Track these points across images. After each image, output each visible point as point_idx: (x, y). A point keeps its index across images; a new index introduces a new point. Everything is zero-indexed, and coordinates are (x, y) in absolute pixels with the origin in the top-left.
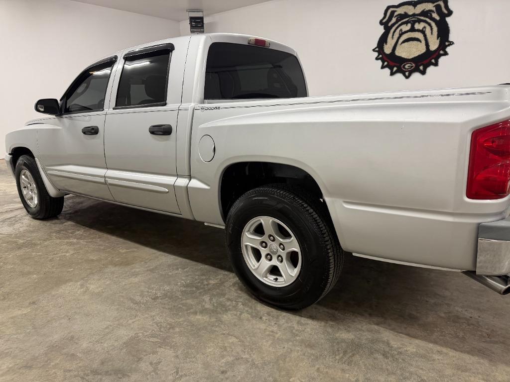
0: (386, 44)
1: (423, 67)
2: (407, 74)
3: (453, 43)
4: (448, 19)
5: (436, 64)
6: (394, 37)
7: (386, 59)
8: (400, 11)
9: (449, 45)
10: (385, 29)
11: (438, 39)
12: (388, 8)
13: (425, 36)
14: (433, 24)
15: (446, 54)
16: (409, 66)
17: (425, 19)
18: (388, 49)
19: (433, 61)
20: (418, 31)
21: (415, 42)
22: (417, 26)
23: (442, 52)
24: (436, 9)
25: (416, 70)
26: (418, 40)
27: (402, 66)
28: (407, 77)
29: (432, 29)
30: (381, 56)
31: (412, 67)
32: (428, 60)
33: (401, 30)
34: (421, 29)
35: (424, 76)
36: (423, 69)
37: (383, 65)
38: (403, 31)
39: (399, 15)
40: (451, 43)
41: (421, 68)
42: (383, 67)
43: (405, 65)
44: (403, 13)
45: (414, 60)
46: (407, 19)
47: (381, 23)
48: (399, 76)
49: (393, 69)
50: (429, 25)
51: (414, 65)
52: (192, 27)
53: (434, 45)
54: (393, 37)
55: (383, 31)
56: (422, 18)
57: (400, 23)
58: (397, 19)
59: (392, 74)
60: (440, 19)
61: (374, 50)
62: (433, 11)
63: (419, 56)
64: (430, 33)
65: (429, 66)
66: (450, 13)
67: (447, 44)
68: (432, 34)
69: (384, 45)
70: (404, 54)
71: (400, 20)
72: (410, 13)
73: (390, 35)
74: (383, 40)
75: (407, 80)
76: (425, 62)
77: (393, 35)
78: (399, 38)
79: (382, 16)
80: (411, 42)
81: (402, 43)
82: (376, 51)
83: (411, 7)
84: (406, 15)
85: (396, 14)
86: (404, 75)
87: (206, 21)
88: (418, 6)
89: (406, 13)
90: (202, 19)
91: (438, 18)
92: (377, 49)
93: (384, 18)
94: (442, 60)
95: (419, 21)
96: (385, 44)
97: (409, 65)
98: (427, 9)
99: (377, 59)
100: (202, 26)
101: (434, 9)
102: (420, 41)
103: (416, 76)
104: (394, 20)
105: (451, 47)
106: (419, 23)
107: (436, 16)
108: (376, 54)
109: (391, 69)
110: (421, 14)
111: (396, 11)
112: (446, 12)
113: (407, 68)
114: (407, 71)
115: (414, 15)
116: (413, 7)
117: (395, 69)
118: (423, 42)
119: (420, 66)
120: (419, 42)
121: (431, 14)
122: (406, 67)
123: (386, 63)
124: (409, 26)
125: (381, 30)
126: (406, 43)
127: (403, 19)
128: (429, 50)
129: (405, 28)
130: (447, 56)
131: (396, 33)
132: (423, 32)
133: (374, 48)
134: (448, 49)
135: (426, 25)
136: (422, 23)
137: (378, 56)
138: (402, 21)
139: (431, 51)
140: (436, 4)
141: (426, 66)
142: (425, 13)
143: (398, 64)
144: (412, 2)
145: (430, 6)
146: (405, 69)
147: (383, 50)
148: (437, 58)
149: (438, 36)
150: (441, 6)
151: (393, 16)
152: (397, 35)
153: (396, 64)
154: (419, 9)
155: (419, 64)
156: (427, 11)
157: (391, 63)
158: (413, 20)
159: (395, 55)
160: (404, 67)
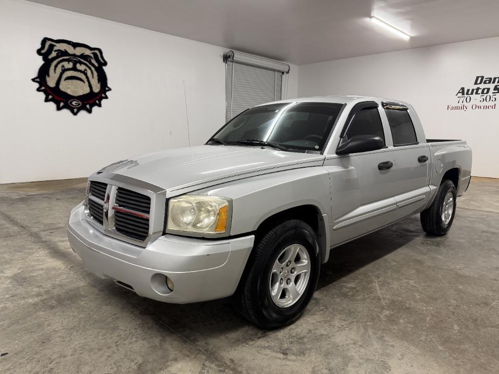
1: (89, 105)
2: (75, 110)
4: (104, 68)
5: (100, 105)
7: (49, 92)
8: (59, 47)
9: (108, 90)
10: (44, 59)
11: (98, 83)
12: (46, 39)
13: (87, 78)
14: (93, 69)
15: (106, 97)
16: (76, 103)
17: (85, 62)
18: (51, 82)
19: (97, 102)
20: (80, 71)
21: (79, 82)
22: (78, 66)
23: (103, 95)
24: (94, 56)
25: (83, 108)
26: (81, 80)
27: (69, 102)
28: (75, 114)
29: (92, 73)
30: (43, 88)
31: (79, 104)
32: (93, 101)
33: (63, 66)
34: (83, 70)
35: (91, 114)
36: (90, 108)
37: (46, 98)
38: (65, 68)
39: (59, 50)
40: (110, 89)
42: (47, 100)
44: (63, 50)
45: (79, 98)
46: (68, 57)
47: (39, 52)
48: (66, 112)
49: (60, 104)
50: (90, 68)
51: (81, 103)
53: (97, 88)
54: (55, 72)
55: (43, 62)
56: (82, 60)
57: (61, 59)
58: (57, 54)
59: (59, 109)
60: (98, 66)
61: (33, 80)
62: (91, 57)
63: (84, 95)
64: (92, 76)
65: (94, 106)
66: (105, 64)
68: (93, 77)
69: (45, 77)
70: (70, 90)
71: (61, 56)
72: (71, 53)
73: (52, 69)
74: (43, 73)
75: (75, 117)
76: (91, 102)
77: (55, 69)
78: (62, 74)
79: (39, 46)
80: (74, 81)
81: (65, 80)
82: (37, 82)
83: (70, 47)
84: (65, 53)
85: (55, 48)
86: (72, 112)
88: (78, 48)
89: (66, 51)
91: (96, 65)
92: (38, 80)
93: (42, 48)
94: (104, 102)
95: (81, 63)
96: (47, 77)
98: (86, 54)
99: (38, 90)
101: (92, 55)
102: (84, 82)
103: (83, 113)
104: (54, 54)
105: (109, 92)
106: (80, 65)
108: (37, 85)
109: (57, 103)
110: (81, 57)
111: (55, 46)
112: (102, 61)
113: (75, 105)
114: (75, 108)
115: (74, 55)
116: (73, 48)
117: (62, 104)
118: (87, 83)
120: (82, 83)
121: (90, 60)
122: (74, 103)
123: (50, 97)
124: (70, 65)
125: (40, 61)
126: (70, 81)
127: (64, 56)
128: (93, 91)
129: (67, 65)
130: (107, 100)
131: (58, 67)
132: (85, 73)
133: (34, 77)
134: (108, 93)
135: (87, 68)
136: (83, 65)
137: (40, 87)
138: (63, 58)
139: (94, 93)
140: (93, 51)
141: (92, 106)
142: (83, 56)
143: (65, 100)
144: (70, 42)
145: (88, 52)
146: (73, 105)
147: (46, 82)
148: (100, 99)
149: (99, 81)
150: (97, 55)
151: (52, 50)
152: (59, 70)
153: (61, 99)
154: (79, 51)
155: (86, 103)
156: (86, 56)
157: (56, 98)
158: (74, 60)
159: (60, 90)
160: (71, 103)
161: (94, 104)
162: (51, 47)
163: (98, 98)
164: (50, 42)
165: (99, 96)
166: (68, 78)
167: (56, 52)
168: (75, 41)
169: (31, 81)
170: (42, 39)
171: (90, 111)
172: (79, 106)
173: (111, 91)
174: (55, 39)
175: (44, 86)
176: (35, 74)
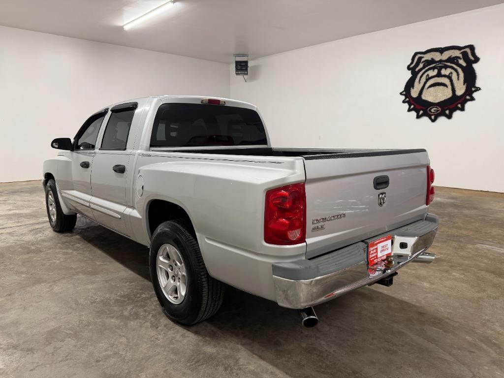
0: (413, 88)
1: (449, 111)
2: (433, 117)
3: (480, 89)
4: (475, 66)
5: (462, 109)
6: (421, 81)
7: (412, 102)
8: (428, 57)
9: (475, 91)
10: (412, 74)
11: (464, 84)
12: (416, 54)
13: (451, 81)
14: (460, 70)
15: (472, 99)
17: (451, 65)
18: (414, 93)
19: (459, 106)
20: (445, 76)
21: (441, 87)
22: (443, 72)
23: (468, 97)
24: (463, 55)
25: (442, 114)
26: (444, 85)
27: (428, 110)
28: (433, 121)
29: (458, 75)
30: (407, 99)
31: (438, 111)
32: (454, 105)
33: (428, 75)
34: (447, 74)
35: (450, 120)
36: (449, 113)
37: (409, 108)
38: (430, 76)
39: (426, 61)
40: (478, 89)
41: (447, 112)
42: (409, 110)
43: (431, 109)
44: (430, 59)
46: (434, 65)
47: (409, 68)
48: (425, 119)
49: (419, 112)
50: (456, 71)
51: (440, 109)
52: (237, 70)
53: (460, 91)
54: (419, 82)
55: (411, 76)
56: (449, 64)
57: (427, 68)
58: (424, 65)
59: (418, 117)
60: (466, 66)
61: (401, 94)
62: (459, 58)
63: (445, 101)
66: (477, 60)
67: (473, 89)
68: (458, 79)
69: (410, 89)
70: (431, 98)
71: (427, 66)
72: (437, 59)
73: (417, 80)
74: (410, 84)
75: (433, 123)
76: (451, 107)
77: (420, 80)
78: (425, 83)
79: (410, 61)
80: (437, 87)
81: (428, 88)
82: (403, 95)
83: (438, 54)
84: (432, 61)
85: (423, 60)
86: (430, 118)
87: (249, 64)
88: (445, 53)
89: (432, 59)
90: (246, 62)
91: (464, 64)
92: (404, 93)
93: (412, 63)
94: (469, 105)
95: (446, 67)
97: (435, 109)
98: (454, 56)
100: (246, 70)
101: (461, 56)
102: (447, 87)
103: (442, 120)
104: (421, 66)
105: (478, 92)
106: (446, 69)
107: (462, 62)
108: (403, 97)
109: (417, 112)
110: (447, 61)
111: (423, 57)
112: (472, 58)
114: (433, 115)
115: (441, 61)
116: (440, 54)
117: (421, 112)
118: (450, 87)
119: (446, 110)
120: (445, 88)
121: (458, 61)
122: (433, 110)
123: (412, 107)
124: (435, 72)
125: (409, 74)
126: (432, 88)
127: (429, 65)
128: (456, 95)
129: (432, 73)
130: (473, 102)
131: (423, 78)
132: (449, 77)
133: (401, 91)
134: (475, 95)
135: (453, 71)
136: (448, 69)
137: (405, 99)
138: (429, 67)
139: (458, 96)
140: (462, 50)
141: (452, 111)
142: (451, 60)
143: (424, 108)
144: (439, 48)
145: (457, 53)
146: (432, 112)
147: (410, 94)
148: (464, 103)
149: (465, 82)
150: (467, 54)
151: (420, 62)
152: (424, 79)
153: (422, 108)
154: (446, 55)
155: (445, 108)
156: (454, 57)
157: (417, 107)
158: (439, 66)
159: (422, 99)
160: (430, 111)
161: (456, 109)
162: (420, 58)
163: (460, 101)
164: (419, 55)
165: (463, 99)
166: (430, 86)
167: (423, 63)
168: (443, 46)
170: (413, 54)
171: (449, 117)
173: (480, 91)
174: (424, 50)
175: (408, 98)
176: (403, 89)
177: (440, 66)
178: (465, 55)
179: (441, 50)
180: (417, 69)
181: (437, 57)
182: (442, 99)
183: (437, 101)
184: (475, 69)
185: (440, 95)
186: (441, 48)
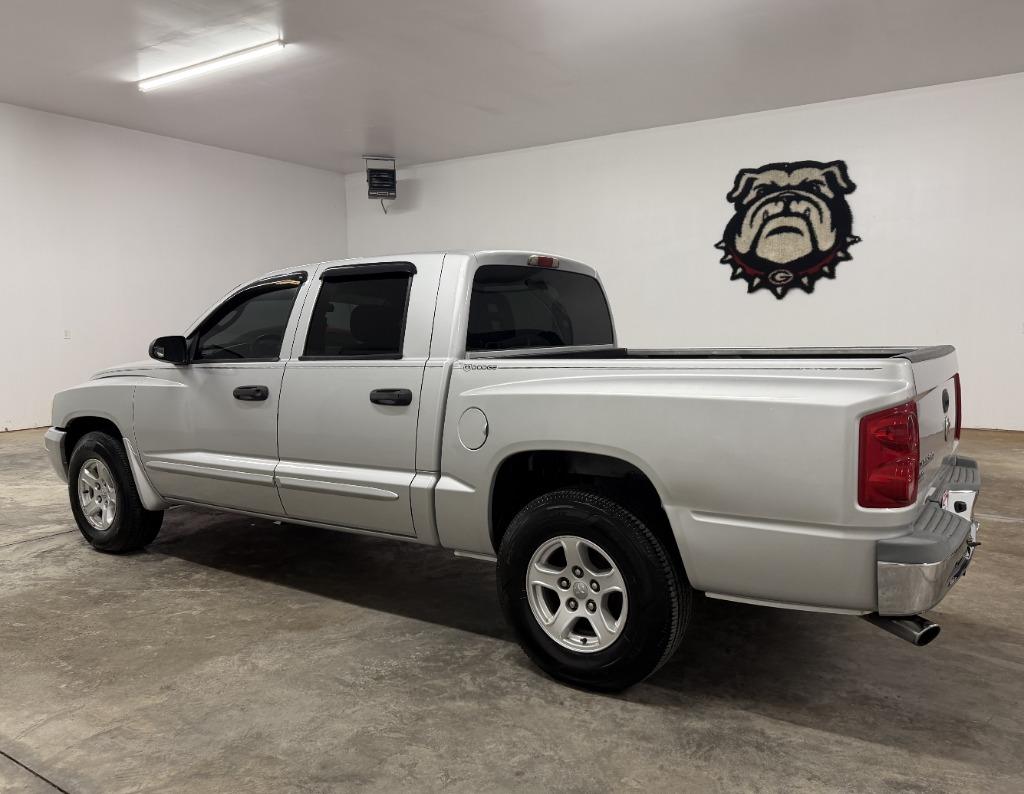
0: (740, 236)
1: (809, 279)
2: (779, 290)
3: (860, 240)
4: (848, 198)
5: (831, 275)
6: (754, 223)
7: (739, 262)
8: (764, 179)
9: (852, 243)
10: (736, 208)
11: (832, 231)
12: (742, 172)
13: (809, 224)
14: (823, 205)
15: (848, 257)
16: (782, 277)
17: (808, 195)
18: (743, 245)
19: (826, 269)
20: (797, 215)
21: (792, 235)
22: (794, 207)
23: (840, 254)
24: (827, 178)
25: (796, 284)
26: (796, 231)
27: (770, 276)
28: (780, 297)
29: (821, 213)
30: (730, 257)
31: (788, 278)
32: (816, 268)
33: (766, 212)
34: (802, 212)
35: (811, 295)
36: (809, 282)
37: (733, 273)
38: (770, 215)
39: (761, 185)
40: (856, 240)
41: (805, 280)
42: (734, 277)
43: (775, 274)
44: (768, 183)
45: (791, 266)
46: (776, 194)
47: (730, 198)
48: (765, 294)
49: (753, 281)
50: (816, 205)
51: (791, 275)
52: (372, 187)
53: (826, 242)
54: (751, 225)
55: (734, 212)
56: (802, 193)
57: (763, 199)
58: (758, 193)
59: (752, 290)
60: (834, 198)
61: (717, 246)
62: (822, 183)
63: (800, 259)
64: (819, 221)
65: (818, 278)
66: (851, 188)
67: (849, 240)
68: (821, 222)
69: (734, 238)
70: (773, 254)
71: (764, 196)
72: (782, 184)
73: (747, 221)
74: (733, 229)
75: (780, 302)
76: (811, 271)
77: (752, 221)
78: (762, 227)
79: (731, 186)
80: (784, 235)
81: (768, 235)
82: (721, 248)
83: (783, 174)
84: (773, 187)
85: (756, 184)
86: (775, 292)
87: (400, 176)
88: (796, 172)
89: (774, 183)
90: (392, 173)
91: (830, 195)
92: (723, 245)
93: (735, 189)
94: (841, 268)
95: (799, 199)
96: (737, 237)
97: (782, 274)
98: (811, 178)
99: (723, 261)
100: (392, 188)
101: (823, 179)
102: (802, 234)
103: (795, 294)
104: (753, 194)
105: (856, 245)
106: (798, 203)
107: (825, 190)
108: (721, 253)
109: (750, 280)
111: (756, 179)
112: (844, 185)
113: (779, 280)
114: (779, 286)
115: (789, 187)
116: (786, 175)
117: (757, 281)
118: (807, 235)
119: (804, 277)
120: (799, 236)
121: (819, 188)
122: (778, 277)
123: (739, 270)
124: (779, 207)
125: (730, 211)
126: (776, 237)
127: (768, 194)
128: (818, 249)
129: (775, 208)
130: (850, 262)
131: (757, 216)
132: (805, 217)
133: (717, 242)
134: (852, 250)
135: (811, 206)
136: (803, 202)
137: (725, 257)
138: (768, 197)
139: (821, 252)
140: (826, 170)
141: (814, 277)
142: (807, 185)
143: (762, 273)
144: (784, 164)
145: (816, 174)
146: (776, 281)
147: (734, 247)
148: (833, 264)
149: (833, 226)
150: (835, 176)
151: (751, 187)
152: (758, 220)
153: (758, 272)
154: (797, 177)
155: (801, 273)
156: (811, 182)
157: (749, 271)
158: (787, 197)
159: (757, 256)
160: (773, 278)
161: (820, 275)
162: (750, 181)
163: (828, 261)
164: (748, 175)
165: (831, 257)
166: (773, 232)
167: (757, 190)
168: (791, 160)
169: (715, 249)
170: (737, 172)
171: (809, 289)
172: (789, 280)
173: (859, 243)
174: (757, 166)
175: (732, 254)
176: (721, 238)
177: (788, 195)
178: (830, 177)
179: (789, 168)
180: (745, 202)
181: (782, 179)
182: (795, 257)
183: (785, 261)
184: (849, 204)
185: (791, 248)
186: (788, 164)
